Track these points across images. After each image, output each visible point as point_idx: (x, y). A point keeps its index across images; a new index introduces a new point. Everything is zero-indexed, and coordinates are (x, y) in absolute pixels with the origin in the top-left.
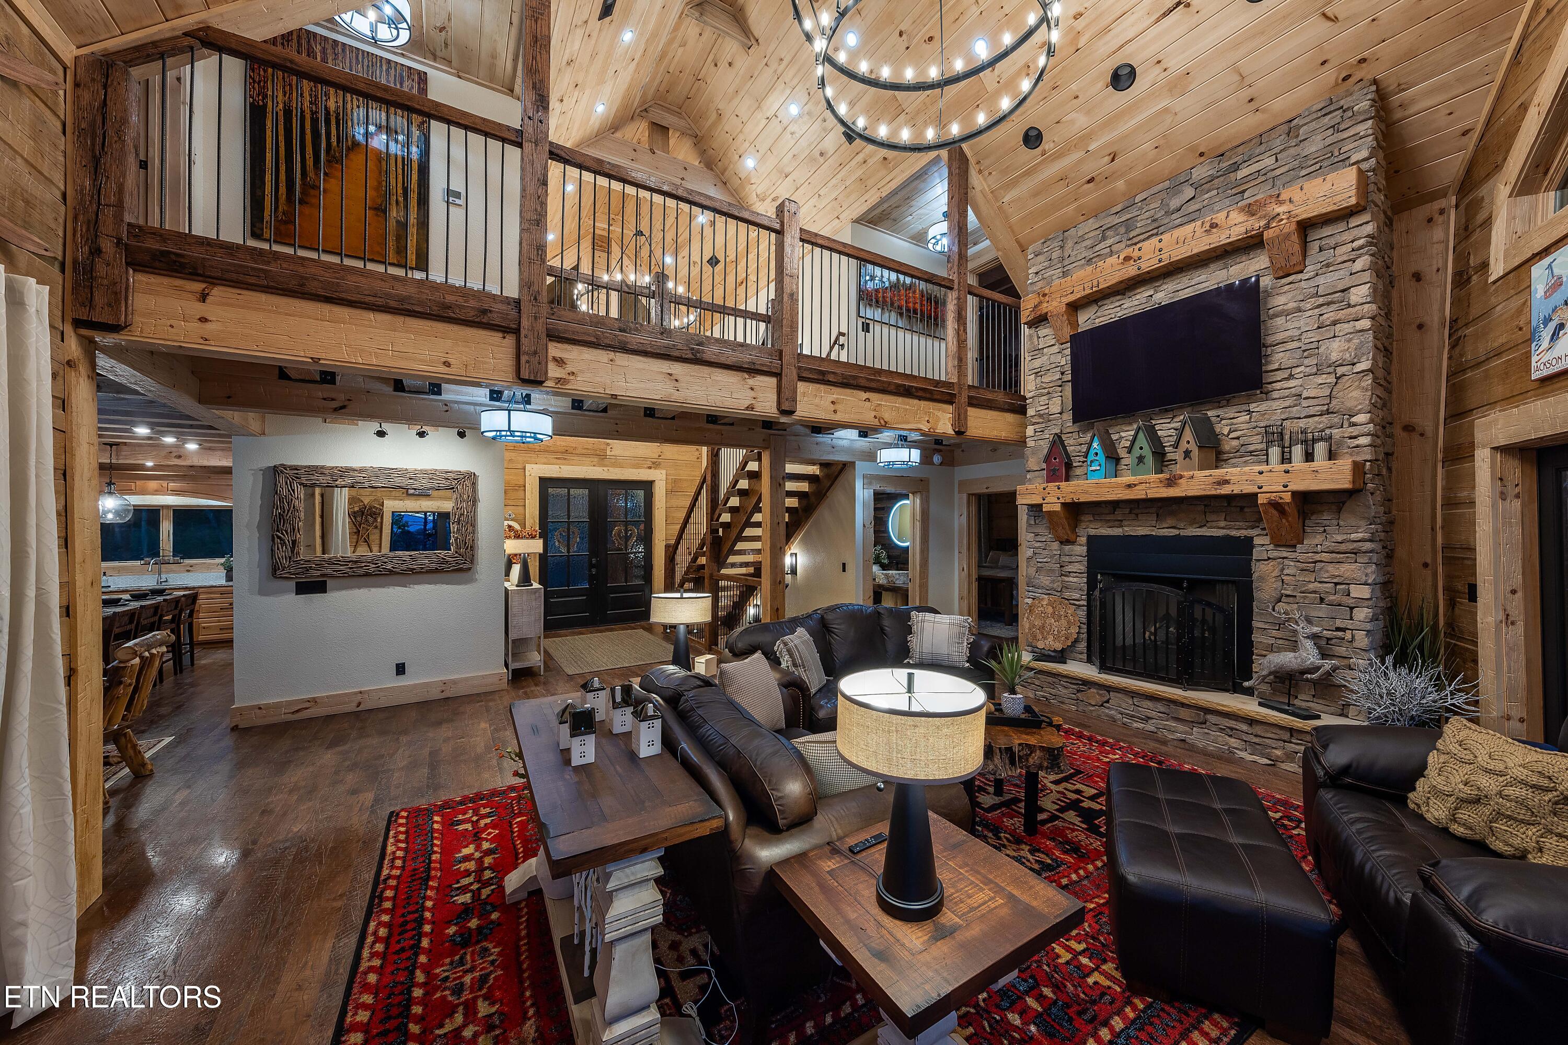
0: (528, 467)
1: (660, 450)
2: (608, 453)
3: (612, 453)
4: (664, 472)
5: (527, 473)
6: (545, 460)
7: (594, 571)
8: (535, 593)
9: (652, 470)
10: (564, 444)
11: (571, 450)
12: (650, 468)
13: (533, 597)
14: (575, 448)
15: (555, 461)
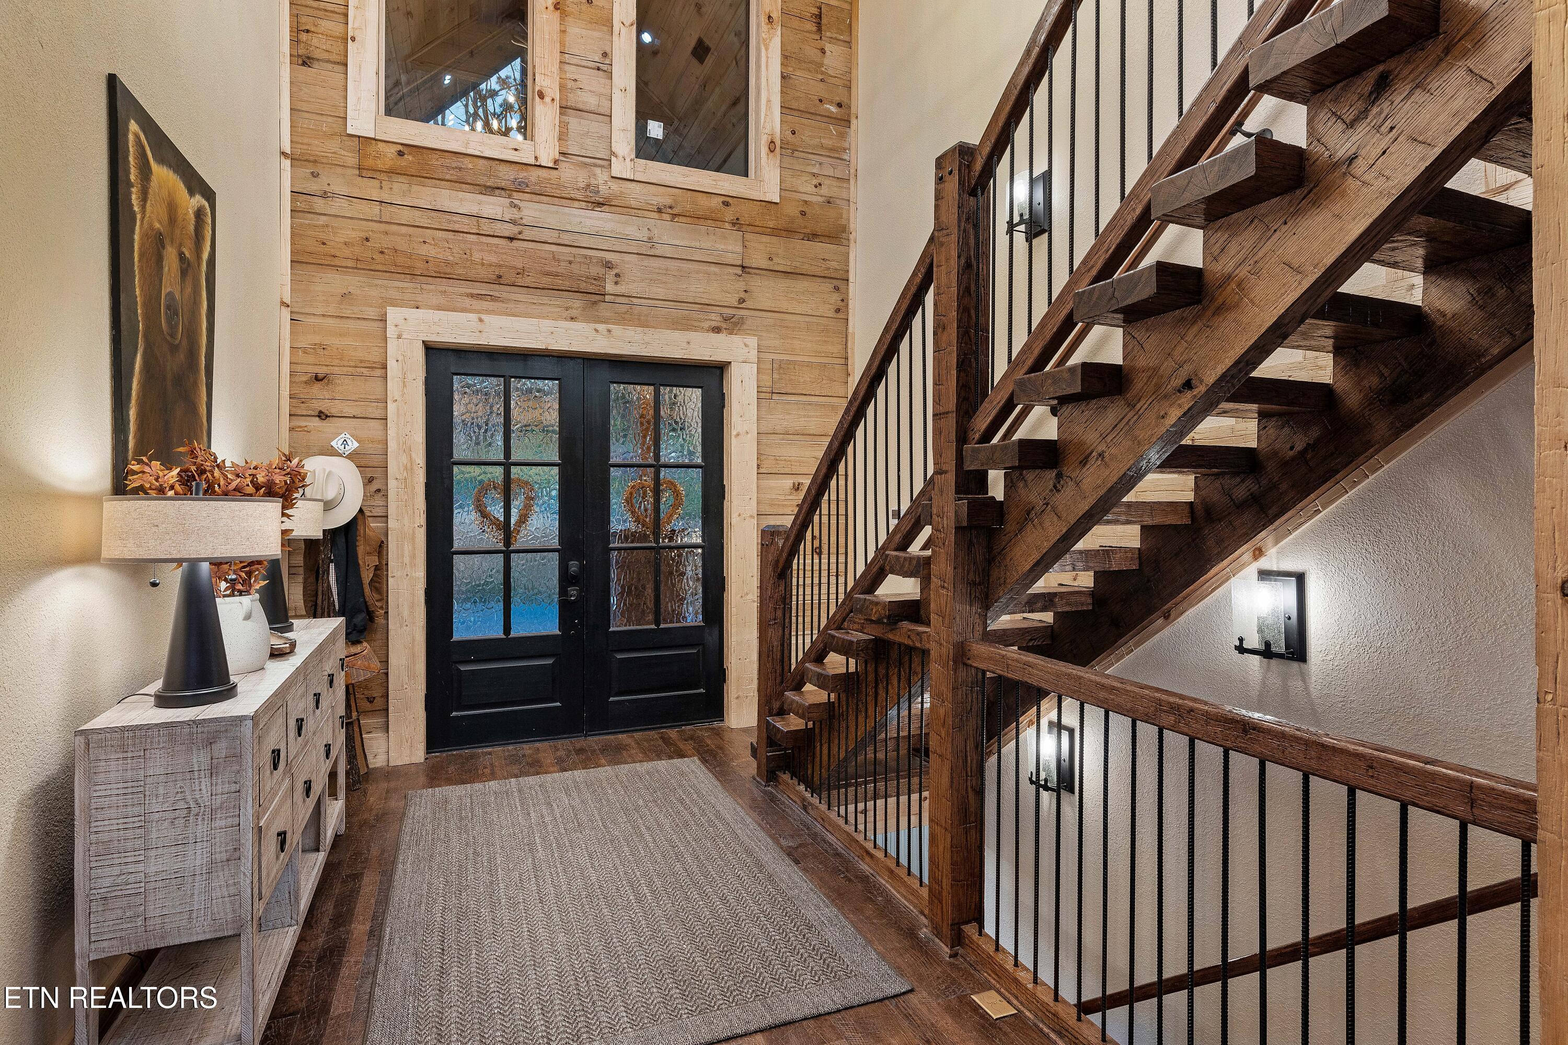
0: (394, 314)
1: (741, 285)
2: (610, 287)
3: (620, 289)
4: (753, 341)
5: (391, 332)
6: (441, 300)
7: (573, 592)
8: (210, 743)
9: (721, 337)
10: (493, 259)
11: (509, 277)
12: (717, 330)
13: (200, 759)
14: (521, 272)
15: (468, 302)
